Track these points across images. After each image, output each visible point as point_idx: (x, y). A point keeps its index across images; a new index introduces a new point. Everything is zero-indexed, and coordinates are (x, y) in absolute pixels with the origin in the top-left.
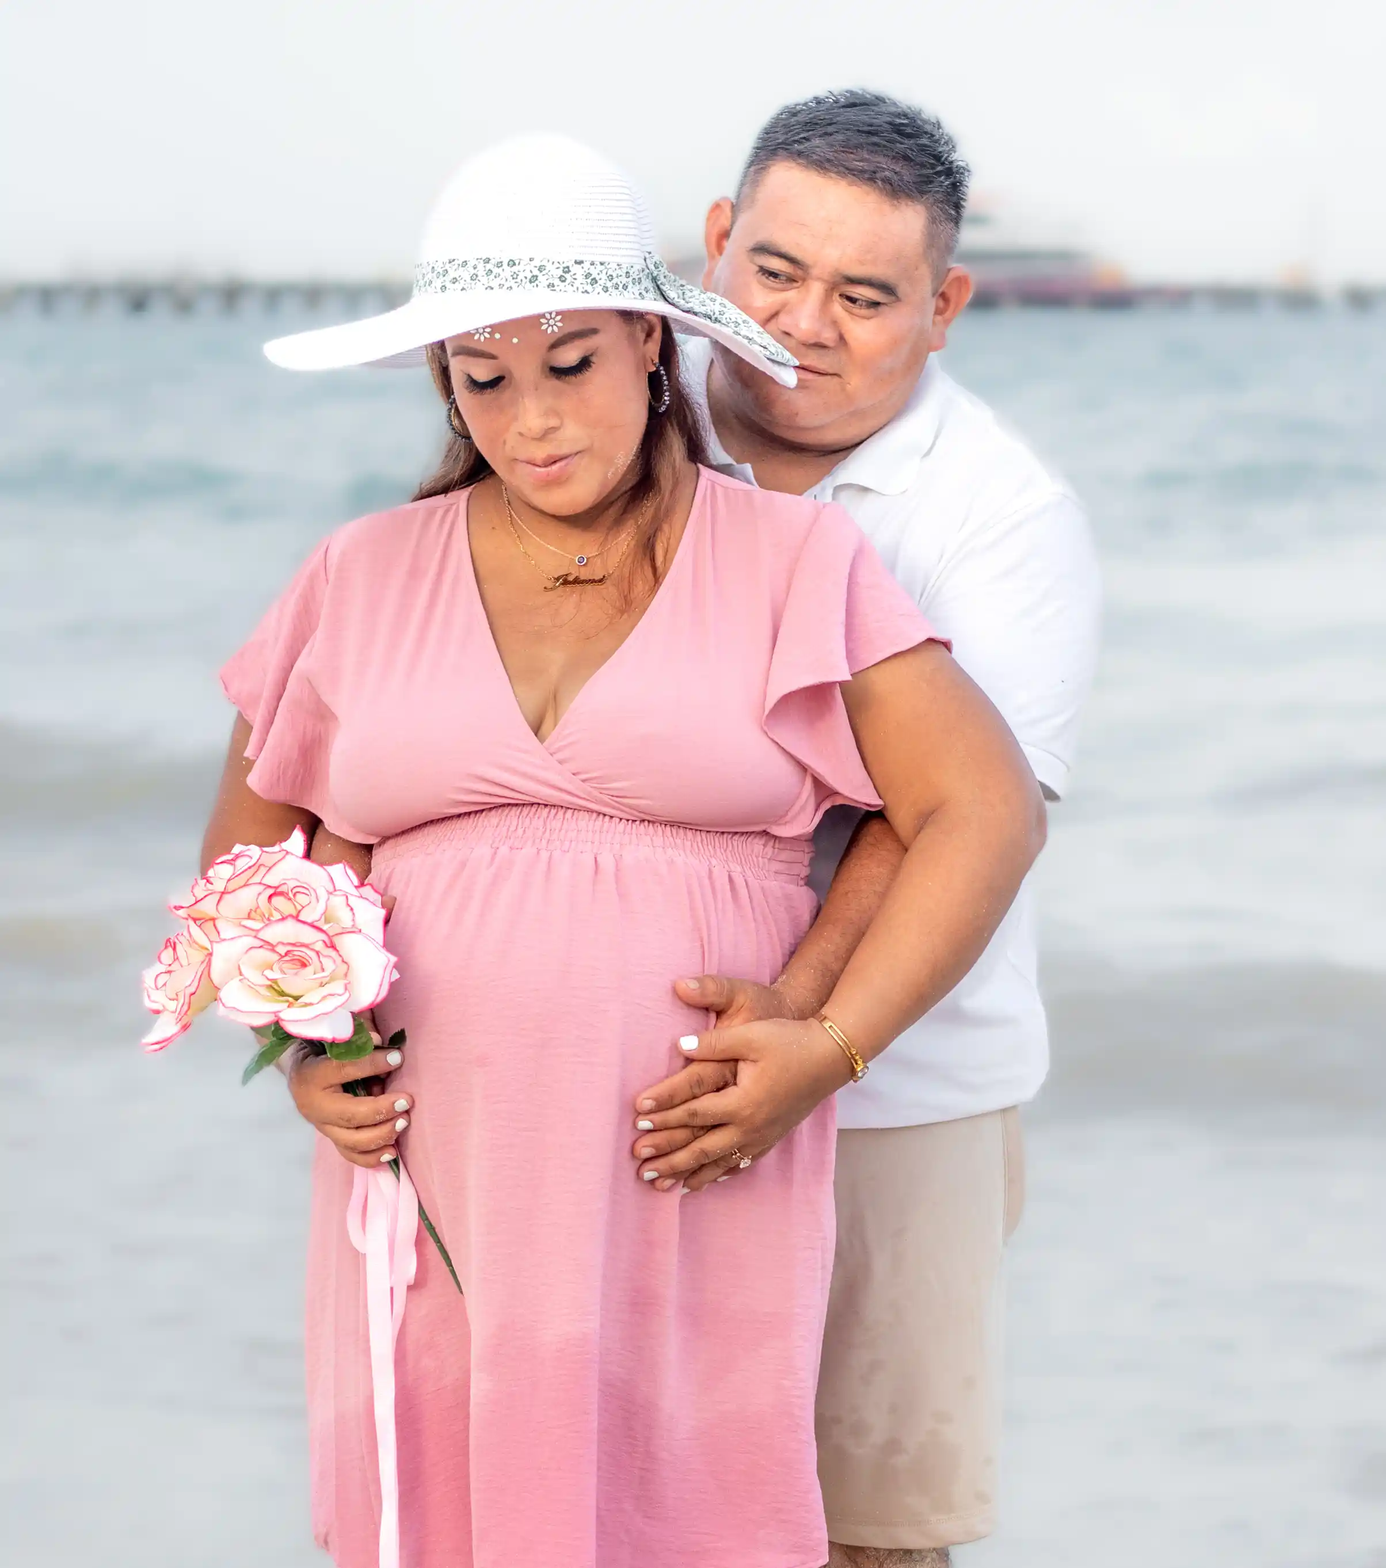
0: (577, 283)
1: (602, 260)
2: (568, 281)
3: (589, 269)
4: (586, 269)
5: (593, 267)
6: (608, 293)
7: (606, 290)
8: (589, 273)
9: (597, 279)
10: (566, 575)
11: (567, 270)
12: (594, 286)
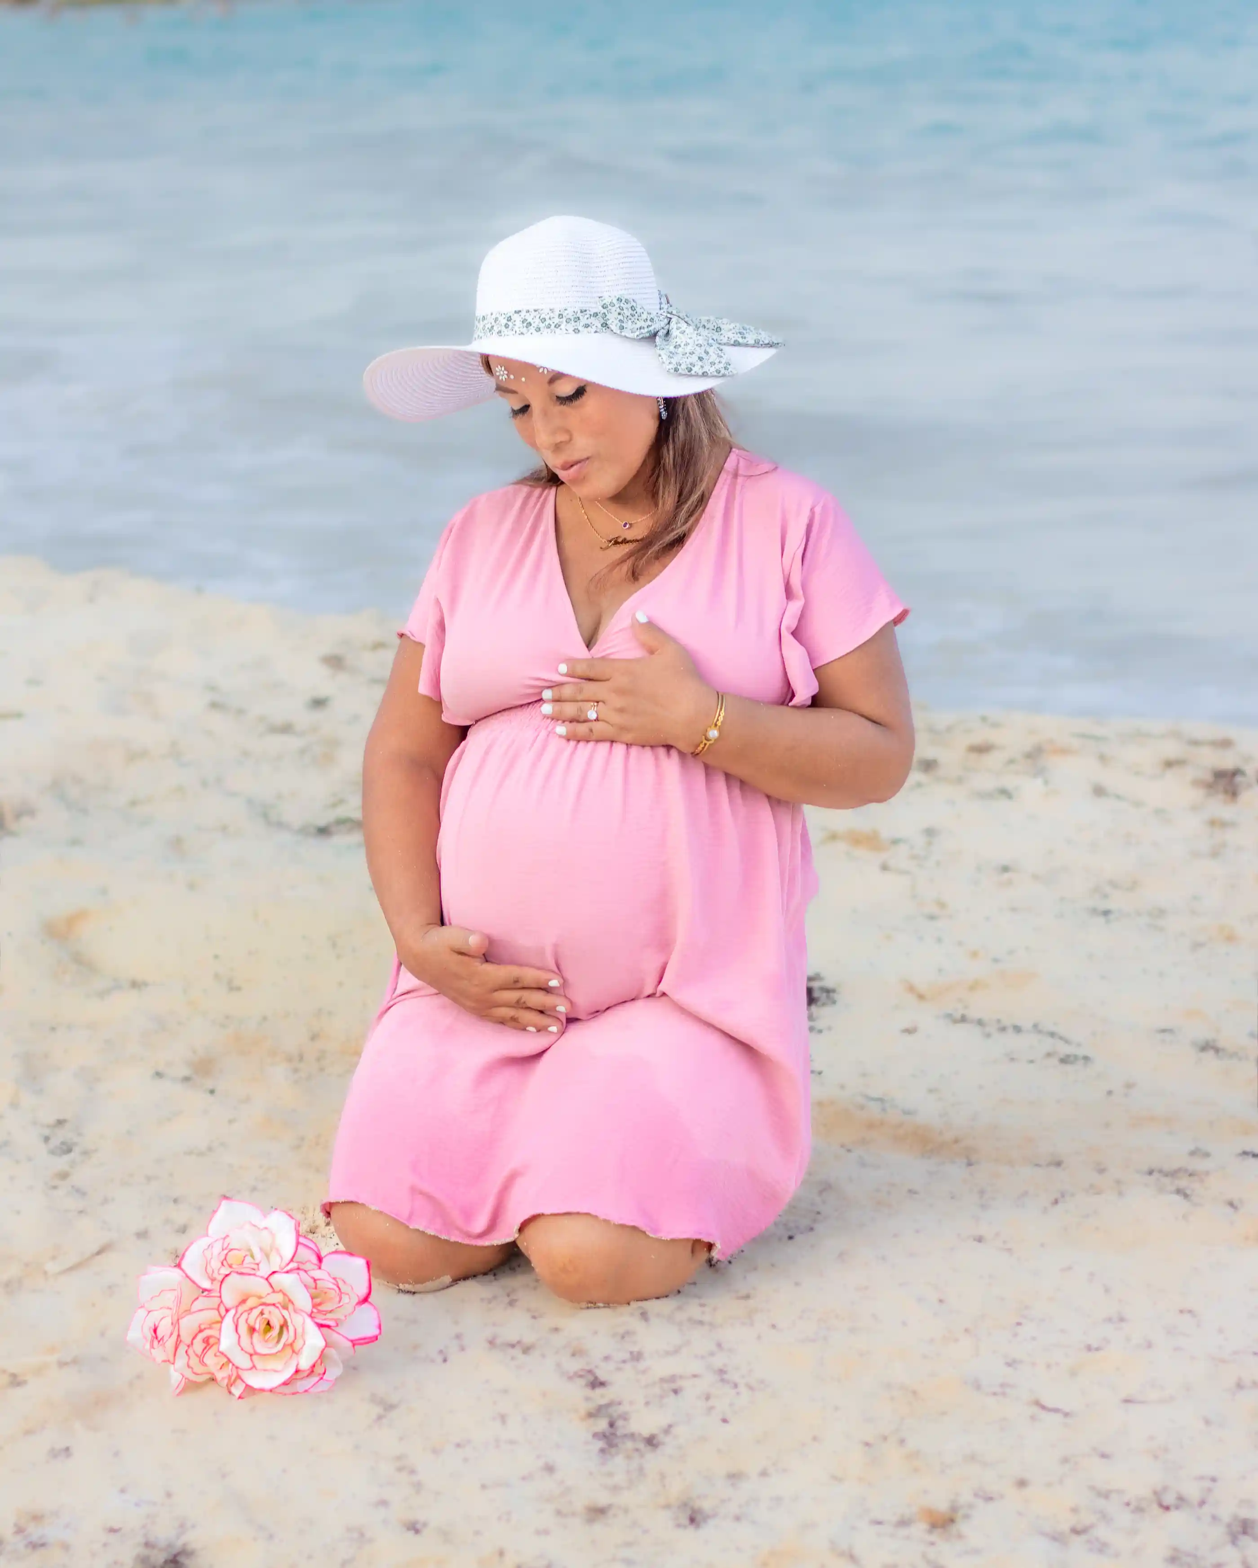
0: (516, 328)
1: (536, 308)
2: (510, 327)
3: (525, 316)
4: (523, 316)
5: (528, 314)
6: (540, 332)
7: (538, 329)
8: (525, 319)
9: (532, 322)
10: (617, 538)
11: (509, 319)
12: (529, 328)
